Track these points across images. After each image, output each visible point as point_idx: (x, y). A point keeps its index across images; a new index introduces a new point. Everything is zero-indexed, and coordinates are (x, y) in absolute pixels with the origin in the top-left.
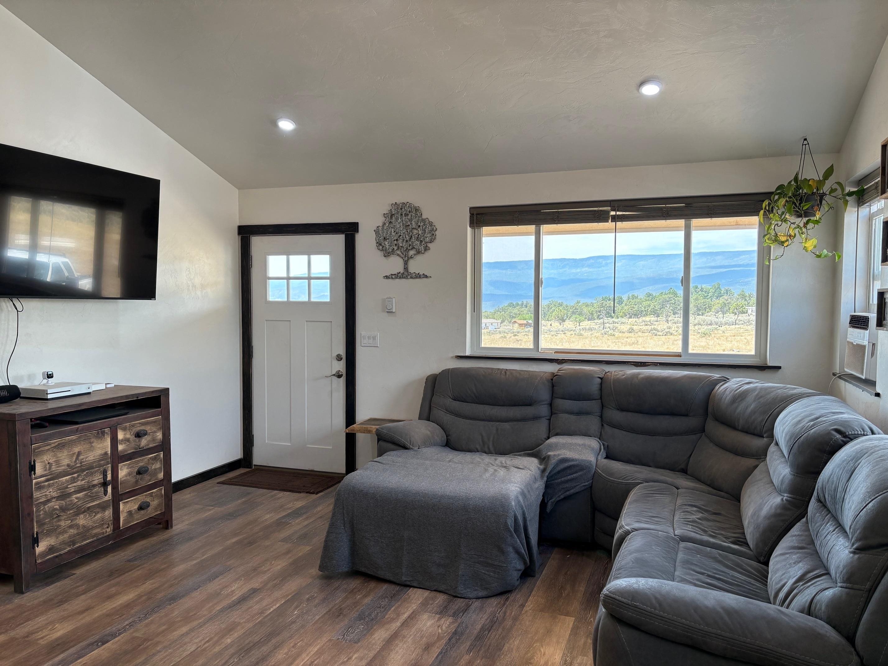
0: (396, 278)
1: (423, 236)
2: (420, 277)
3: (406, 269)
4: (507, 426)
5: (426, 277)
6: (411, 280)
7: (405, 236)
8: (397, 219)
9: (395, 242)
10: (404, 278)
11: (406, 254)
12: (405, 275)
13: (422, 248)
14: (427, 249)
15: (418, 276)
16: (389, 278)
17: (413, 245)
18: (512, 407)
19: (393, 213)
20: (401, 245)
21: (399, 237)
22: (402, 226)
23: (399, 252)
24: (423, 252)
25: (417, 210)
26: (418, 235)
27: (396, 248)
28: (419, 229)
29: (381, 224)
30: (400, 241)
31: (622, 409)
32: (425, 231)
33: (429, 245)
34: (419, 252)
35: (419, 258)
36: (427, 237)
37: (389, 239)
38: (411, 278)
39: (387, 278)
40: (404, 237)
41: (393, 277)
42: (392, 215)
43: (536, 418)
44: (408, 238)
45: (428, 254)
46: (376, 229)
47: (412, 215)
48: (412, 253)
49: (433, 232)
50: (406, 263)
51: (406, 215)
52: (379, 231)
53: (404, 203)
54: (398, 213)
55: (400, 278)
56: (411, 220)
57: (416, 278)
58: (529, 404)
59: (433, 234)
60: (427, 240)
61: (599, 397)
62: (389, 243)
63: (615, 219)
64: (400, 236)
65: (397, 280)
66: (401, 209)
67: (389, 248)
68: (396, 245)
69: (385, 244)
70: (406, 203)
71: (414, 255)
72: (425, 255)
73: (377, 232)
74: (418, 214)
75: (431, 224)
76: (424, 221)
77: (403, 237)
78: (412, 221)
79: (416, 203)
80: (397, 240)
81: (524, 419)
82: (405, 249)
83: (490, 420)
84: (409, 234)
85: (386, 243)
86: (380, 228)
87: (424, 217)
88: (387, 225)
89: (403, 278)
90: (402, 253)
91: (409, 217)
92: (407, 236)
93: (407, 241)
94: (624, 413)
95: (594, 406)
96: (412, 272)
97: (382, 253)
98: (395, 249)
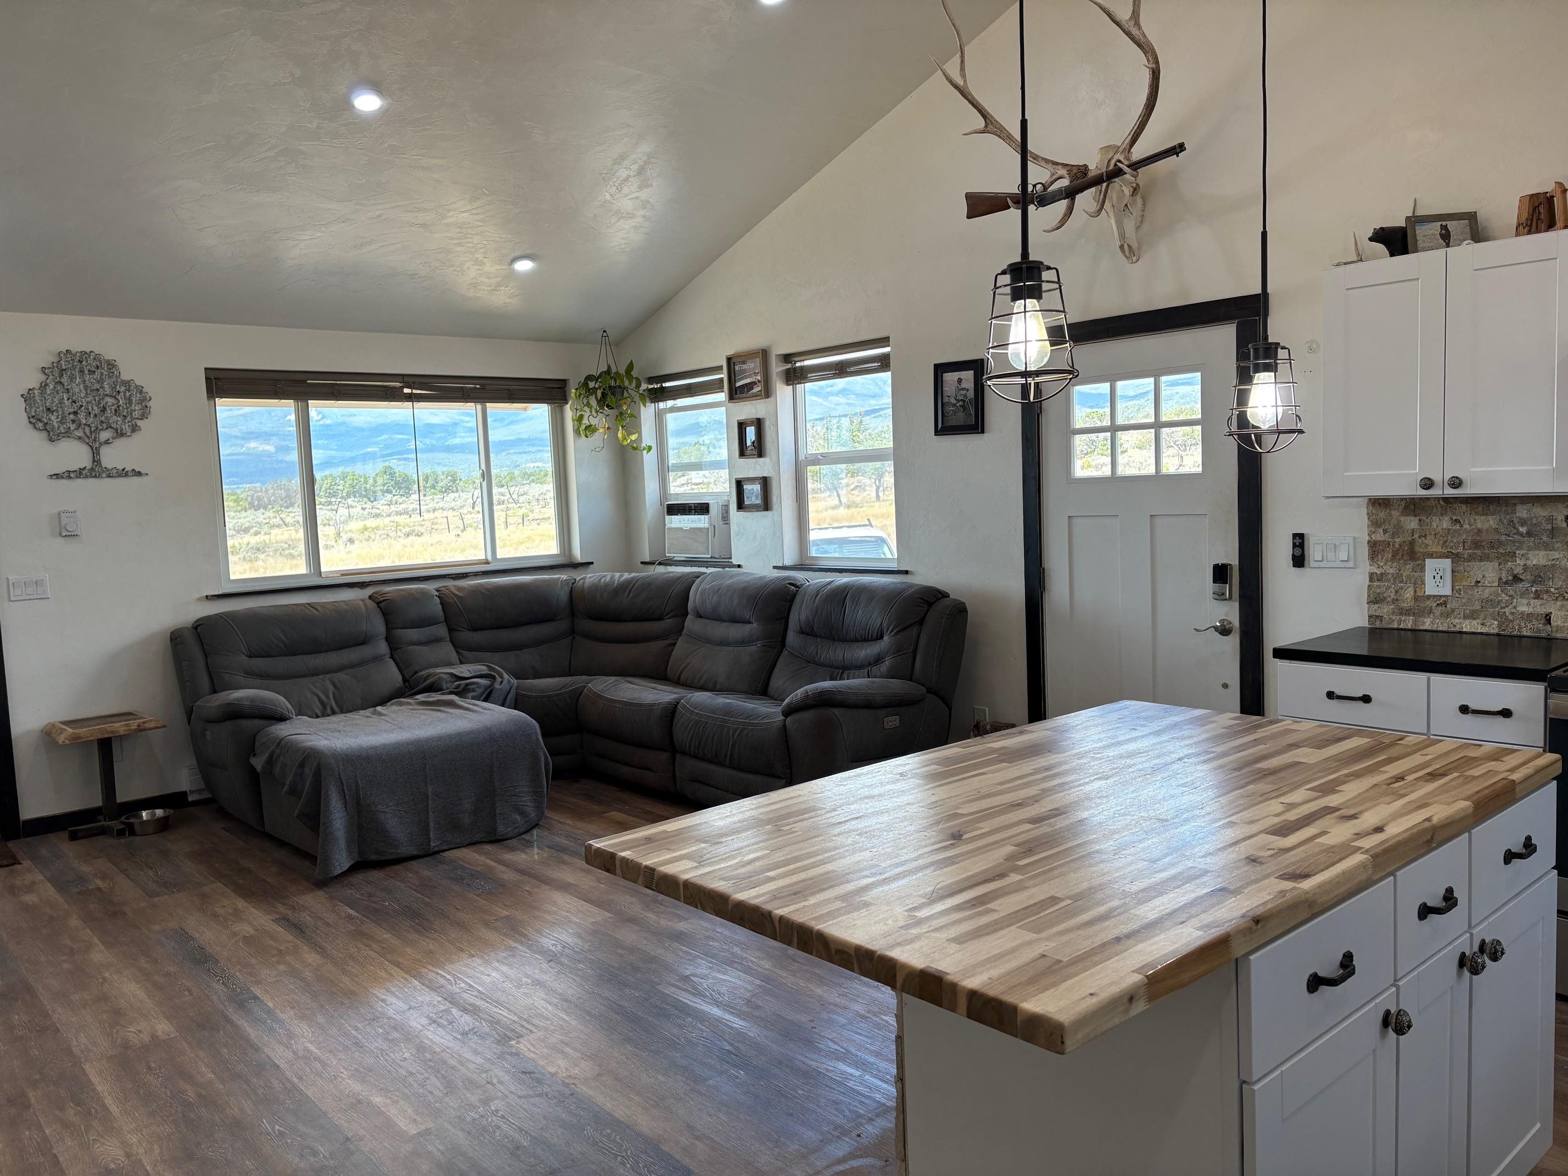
0: (77, 477)
1: (127, 408)
2: (126, 475)
3: (96, 461)
4: (342, 676)
5: (139, 474)
6: (107, 480)
7: (92, 407)
8: (72, 378)
9: (72, 416)
10: (95, 477)
11: (95, 438)
12: (95, 470)
13: (126, 428)
14: (135, 429)
15: (123, 473)
16: (62, 478)
17: (109, 422)
18: (341, 651)
19: (64, 367)
20: (84, 421)
21: (80, 409)
22: (84, 391)
23: (79, 433)
24: (128, 434)
25: (111, 365)
26: (118, 407)
27: (73, 427)
28: (119, 398)
29: (37, 385)
30: (82, 416)
31: (475, 629)
32: (132, 400)
33: (139, 423)
34: (120, 434)
35: (120, 443)
36: (135, 411)
37: (57, 411)
38: (109, 476)
39: (58, 478)
40: (90, 408)
41: (72, 475)
42: (62, 371)
43: (377, 659)
44: (96, 410)
45: (136, 436)
46: (26, 394)
47: (102, 374)
48: (104, 435)
49: (144, 400)
50: (95, 453)
51: (91, 372)
52: (34, 397)
53: (86, 353)
54: (74, 368)
55: (86, 477)
56: (101, 381)
57: (120, 476)
58: (363, 643)
59: (146, 407)
60: (136, 414)
61: (443, 619)
62: (57, 418)
63: (410, 398)
64: (81, 406)
65: (79, 481)
66: (80, 362)
67: (59, 427)
68: (73, 421)
69: (50, 419)
70: (88, 352)
71: (114, 438)
72: (130, 439)
73: (28, 397)
74: (113, 373)
75: (140, 390)
76: (127, 384)
77: (88, 409)
78: (103, 383)
79: (109, 354)
80: (75, 413)
81: (362, 663)
82: (93, 429)
83: (315, 673)
84: (100, 403)
85: (53, 418)
86: (36, 392)
87: (125, 377)
88: (52, 387)
89: (91, 477)
90: (87, 436)
91: (97, 375)
92: (95, 408)
93: (96, 415)
94: (479, 633)
95: (442, 630)
96: (109, 467)
97: (45, 434)
98: (72, 429)
